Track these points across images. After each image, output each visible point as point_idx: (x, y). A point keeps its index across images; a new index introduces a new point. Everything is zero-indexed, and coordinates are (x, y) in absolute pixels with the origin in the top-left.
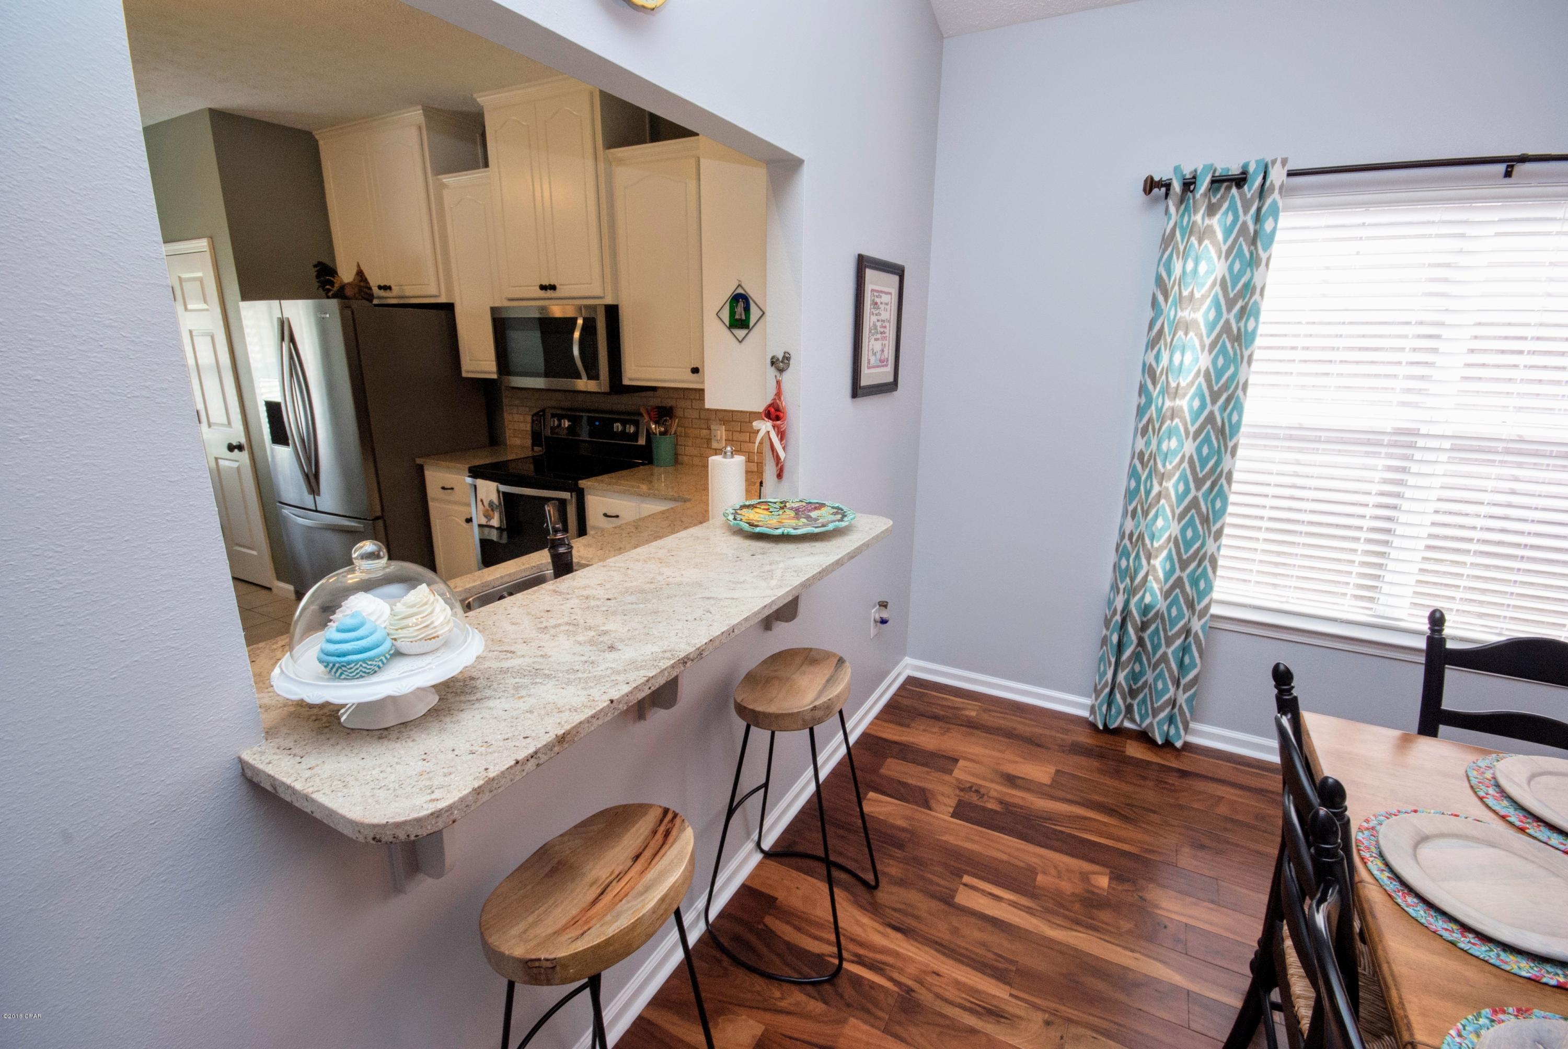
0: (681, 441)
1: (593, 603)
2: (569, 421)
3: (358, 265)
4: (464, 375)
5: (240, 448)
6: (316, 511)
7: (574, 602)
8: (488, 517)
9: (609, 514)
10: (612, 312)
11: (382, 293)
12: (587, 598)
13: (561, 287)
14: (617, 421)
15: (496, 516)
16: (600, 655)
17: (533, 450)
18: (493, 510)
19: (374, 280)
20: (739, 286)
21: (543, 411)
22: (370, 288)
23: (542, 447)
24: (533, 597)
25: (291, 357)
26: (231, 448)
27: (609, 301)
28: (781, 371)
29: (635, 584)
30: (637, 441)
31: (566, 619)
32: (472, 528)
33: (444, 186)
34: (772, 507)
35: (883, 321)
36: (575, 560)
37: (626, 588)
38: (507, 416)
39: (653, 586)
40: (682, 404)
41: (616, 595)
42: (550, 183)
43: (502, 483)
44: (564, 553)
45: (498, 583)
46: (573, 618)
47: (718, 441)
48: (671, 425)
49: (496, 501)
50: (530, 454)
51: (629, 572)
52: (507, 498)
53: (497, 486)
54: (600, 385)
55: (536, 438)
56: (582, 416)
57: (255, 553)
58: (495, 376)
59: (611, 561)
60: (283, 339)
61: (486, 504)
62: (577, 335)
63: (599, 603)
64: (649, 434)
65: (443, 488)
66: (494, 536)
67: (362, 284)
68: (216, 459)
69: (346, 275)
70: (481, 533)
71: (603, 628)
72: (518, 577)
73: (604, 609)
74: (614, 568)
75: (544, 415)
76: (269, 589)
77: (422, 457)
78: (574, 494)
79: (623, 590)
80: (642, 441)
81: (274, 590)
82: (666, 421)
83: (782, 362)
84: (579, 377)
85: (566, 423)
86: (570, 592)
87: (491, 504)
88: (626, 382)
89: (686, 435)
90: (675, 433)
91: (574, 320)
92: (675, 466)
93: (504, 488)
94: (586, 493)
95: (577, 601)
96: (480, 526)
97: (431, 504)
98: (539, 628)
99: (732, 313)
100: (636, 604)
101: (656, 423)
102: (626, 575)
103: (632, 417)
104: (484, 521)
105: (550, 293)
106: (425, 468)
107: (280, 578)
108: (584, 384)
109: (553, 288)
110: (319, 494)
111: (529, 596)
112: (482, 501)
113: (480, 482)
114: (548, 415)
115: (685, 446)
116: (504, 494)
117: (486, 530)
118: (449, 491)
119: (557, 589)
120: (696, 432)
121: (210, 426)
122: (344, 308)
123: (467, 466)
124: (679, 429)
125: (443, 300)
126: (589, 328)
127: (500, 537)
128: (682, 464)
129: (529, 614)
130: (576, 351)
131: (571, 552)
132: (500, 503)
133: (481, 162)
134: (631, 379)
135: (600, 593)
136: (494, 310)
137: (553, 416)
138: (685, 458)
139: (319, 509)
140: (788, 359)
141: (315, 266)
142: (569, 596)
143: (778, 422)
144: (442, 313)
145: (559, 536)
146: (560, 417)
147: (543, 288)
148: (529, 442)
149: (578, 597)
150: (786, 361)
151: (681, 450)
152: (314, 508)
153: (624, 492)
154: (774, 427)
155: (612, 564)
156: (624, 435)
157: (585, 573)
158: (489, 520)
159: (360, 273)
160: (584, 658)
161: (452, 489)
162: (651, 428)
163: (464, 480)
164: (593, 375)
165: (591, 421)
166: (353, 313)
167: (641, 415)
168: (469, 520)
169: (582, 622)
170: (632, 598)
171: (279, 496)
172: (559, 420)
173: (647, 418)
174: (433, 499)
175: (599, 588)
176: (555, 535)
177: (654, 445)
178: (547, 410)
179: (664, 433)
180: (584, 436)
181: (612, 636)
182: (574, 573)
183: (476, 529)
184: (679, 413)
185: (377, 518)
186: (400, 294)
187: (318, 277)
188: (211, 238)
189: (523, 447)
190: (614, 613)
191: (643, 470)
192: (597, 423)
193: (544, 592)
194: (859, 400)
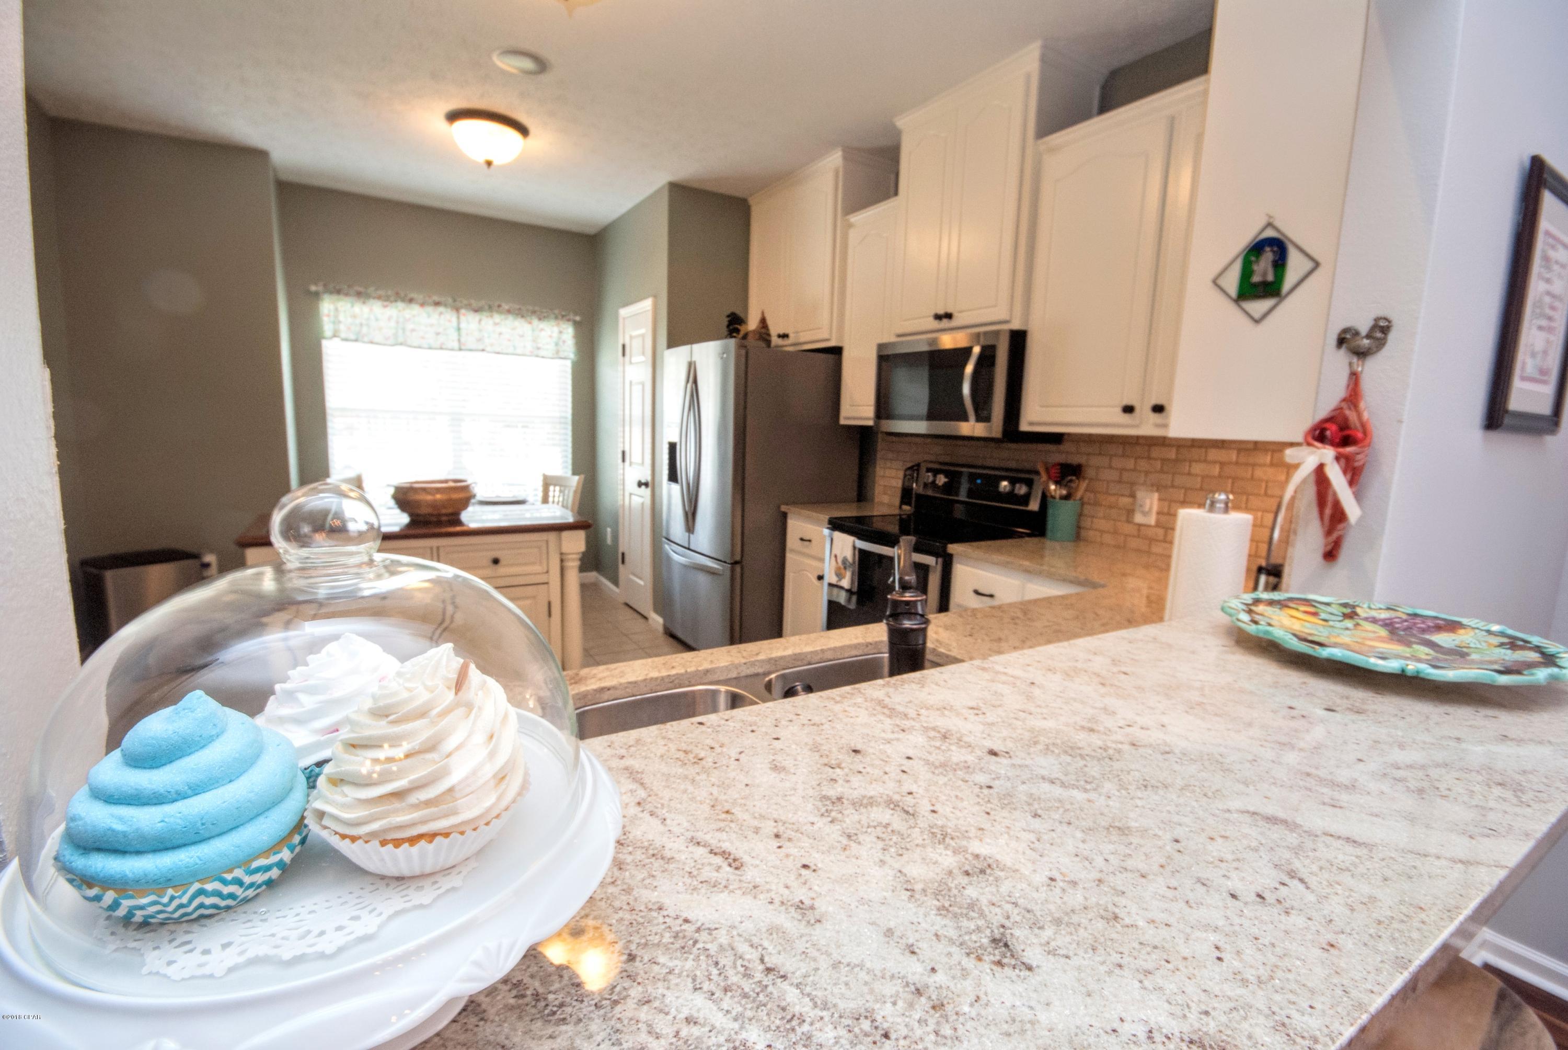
0: (1087, 510)
1: (957, 755)
2: (946, 477)
3: (763, 313)
4: (843, 422)
5: (646, 485)
6: (689, 549)
7: (915, 741)
8: (840, 576)
9: (981, 591)
10: (1018, 340)
11: (780, 342)
12: (945, 737)
13: (960, 315)
14: (1004, 478)
15: (848, 575)
16: (965, 973)
17: (900, 507)
18: (845, 568)
19: (774, 330)
20: (1270, 225)
21: (918, 465)
22: (769, 335)
23: (910, 505)
24: (837, 708)
25: (692, 396)
26: (640, 484)
27: (1016, 325)
28: (1362, 354)
29: (1050, 724)
30: (1027, 504)
31: (888, 788)
32: (822, 584)
33: (850, 226)
34: (1324, 612)
35: (1554, 296)
36: (930, 645)
37: (1032, 730)
38: (878, 469)
39: (1096, 740)
40: (1095, 461)
41: (1010, 745)
42: (960, 236)
43: (859, 538)
44: (912, 630)
45: (817, 658)
46: (906, 788)
47: (1145, 514)
48: (1077, 488)
49: (850, 559)
50: (897, 512)
51: (1037, 692)
52: (864, 555)
53: (854, 542)
54: (990, 429)
55: (906, 496)
56: (961, 473)
57: (642, 583)
58: (871, 423)
59: (999, 661)
60: (688, 381)
61: (840, 560)
62: (969, 369)
63: (970, 758)
64: (1045, 498)
65: (802, 539)
66: (842, 598)
67: (763, 330)
68: (631, 494)
69: (752, 324)
70: (830, 594)
71: (975, 847)
72: (846, 655)
73: (982, 779)
74: (1004, 678)
75: (918, 470)
76: (645, 618)
77: (787, 504)
78: (940, 560)
79: (1027, 735)
80: (1034, 506)
81: (650, 621)
82: (1071, 481)
83: (1368, 336)
84: (965, 418)
85: (941, 480)
86: (912, 713)
87: (845, 561)
88: (1024, 427)
89: (1096, 504)
90: (1081, 499)
91: (967, 351)
92: (1074, 541)
93: (861, 544)
94: (955, 560)
95: (921, 740)
96: (830, 585)
97: (789, 556)
98: (825, 798)
99: (1246, 273)
100: (1063, 785)
101: (1057, 483)
102: (1029, 698)
103: (1026, 477)
104: (834, 580)
105: (945, 323)
106: (789, 516)
107: (656, 610)
108: (970, 428)
109: (949, 316)
110: (693, 533)
111: (830, 705)
112: (836, 556)
113: (837, 535)
114: (923, 469)
115: (1093, 517)
116: (862, 552)
117: (835, 590)
118: (807, 543)
119: (887, 700)
120: (1112, 499)
121: (631, 464)
122: (741, 346)
123: (827, 517)
124: (1088, 494)
125: (832, 343)
126: (987, 359)
127: (849, 600)
128: (1086, 540)
129: (816, 748)
130: (966, 389)
131: (924, 630)
132: (854, 562)
133: (892, 190)
134: (1031, 424)
135: (971, 728)
136: (881, 347)
137: (928, 470)
138: (1091, 533)
139: (692, 547)
140: (1385, 330)
141: (728, 316)
142: (906, 724)
143: (1349, 450)
144: (830, 357)
145: (908, 596)
146: (936, 472)
147: (938, 317)
148: (897, 501)
149: (926, 729)
150: (1379, 335)
151: (1086, 523)
152: (686, 545)
153: (1005, 565)
154: (1337, 458)
155: (999, 668)
156: (1010, 497)
157: (945, 676)
158: (840, 580)
159: (763, 321)
160: (915, 970)
161: (810, 541)
162: (1049, 490)
163: (822, 532)
164: (983, 416)
165: (972, 477)
166: (747, 353)
167: (1037, 473)
168: (820, 578)
169: (924, 807)
170: (1047, 765)
171: (668, 532)
172: (935, 476)
173: (1044, 477)
174: (792, 551)
175: (972, 718)
176: (902, 595)
177: (1050, 511)
178: (922, 464)
179: (1067, 497)
180: (963, 496)
181: (1005, 888)
182: (925, 672)
183: (826, 587)
184: (1090, 472)
185: (736, 563)
186: (797, 341)
187: (728, 326)
188: (655, 297)
189: (890, 505)
190: (1007, 801)
191: (1032, 542)
192: (979, 481)
193: (859, 700)
194: (1495, 435)
